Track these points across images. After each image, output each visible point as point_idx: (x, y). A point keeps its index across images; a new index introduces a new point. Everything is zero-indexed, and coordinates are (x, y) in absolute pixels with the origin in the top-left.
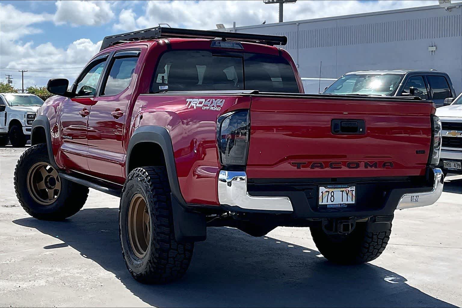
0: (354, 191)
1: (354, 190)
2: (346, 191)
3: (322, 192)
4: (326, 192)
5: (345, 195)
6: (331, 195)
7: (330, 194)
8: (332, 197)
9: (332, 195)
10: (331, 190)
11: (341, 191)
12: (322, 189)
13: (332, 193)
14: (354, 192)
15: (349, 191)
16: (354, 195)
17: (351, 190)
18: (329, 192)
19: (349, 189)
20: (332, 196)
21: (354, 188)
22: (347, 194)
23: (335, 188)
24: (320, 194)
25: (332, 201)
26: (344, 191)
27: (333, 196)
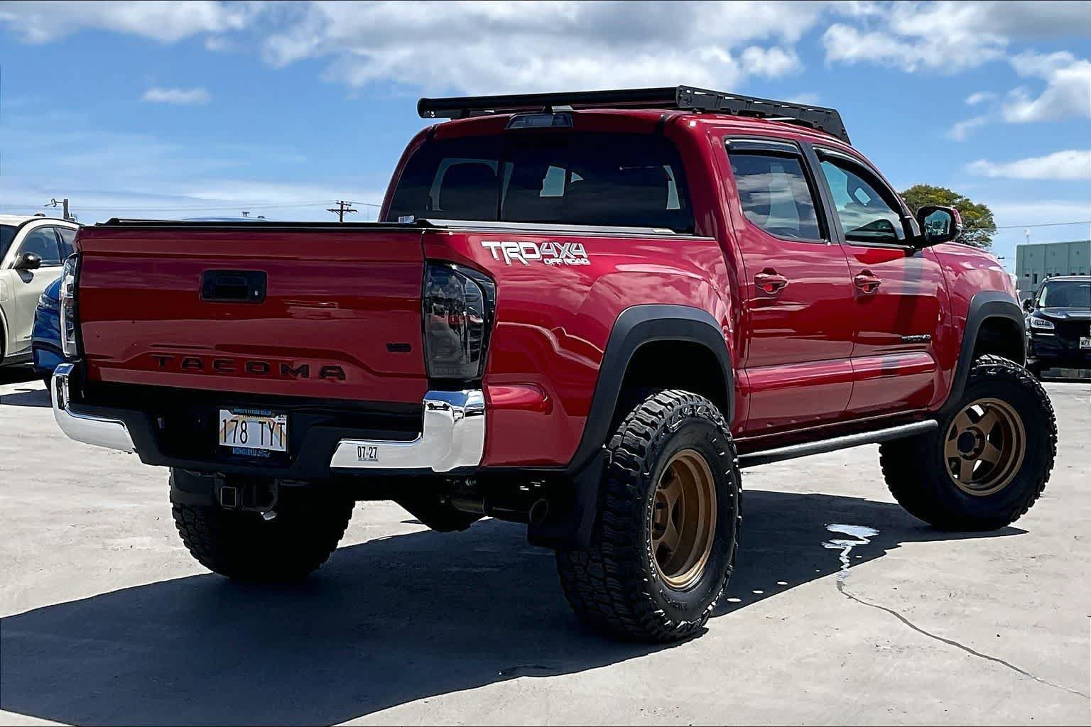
0: (284, 424)
1: (285, 422)
2: (269, 423)
3: (225, 421)
4: (232, 421)
5: (267, 430)
6: (242, 428)
7: (239, 427)
8: (244, 433)
9: (244, 429)
10: (241, 418)
11: (260, 422)
12: (225, 415)
13: (244, 424)
14: (284, 428)
15: (274, 423)
16: (285, 433)
17: (279, 422)
18: (237, 421)
19: (276, 419)
20: (243, 431)
21: (284, 420)
22: (272, 431)
23: (249, 415)
24: (222, 425)
25: (244, 440)
26: (265, 423)
27: (245, 431)
